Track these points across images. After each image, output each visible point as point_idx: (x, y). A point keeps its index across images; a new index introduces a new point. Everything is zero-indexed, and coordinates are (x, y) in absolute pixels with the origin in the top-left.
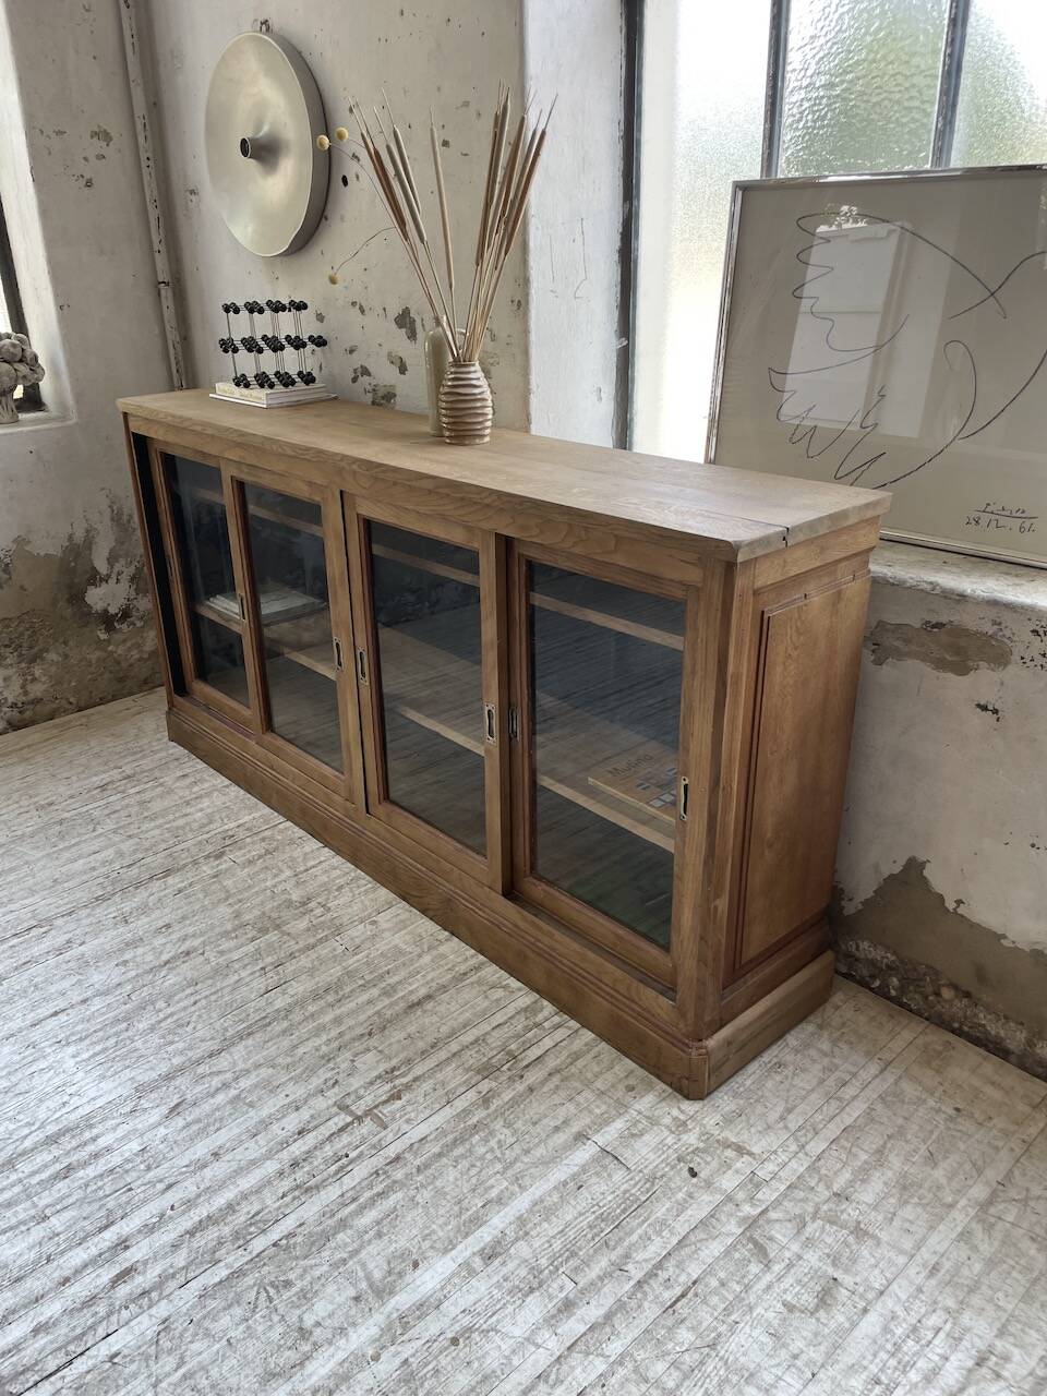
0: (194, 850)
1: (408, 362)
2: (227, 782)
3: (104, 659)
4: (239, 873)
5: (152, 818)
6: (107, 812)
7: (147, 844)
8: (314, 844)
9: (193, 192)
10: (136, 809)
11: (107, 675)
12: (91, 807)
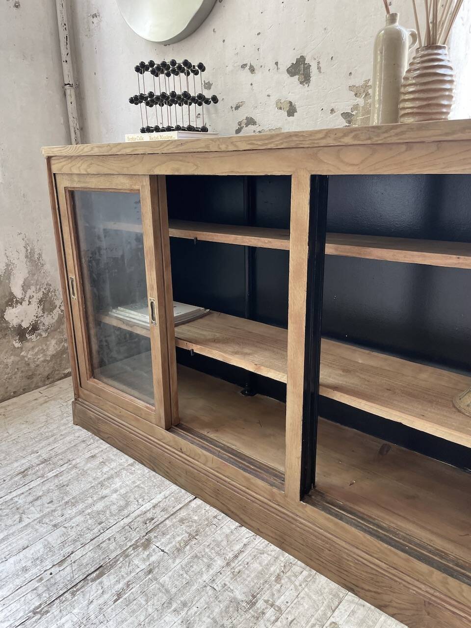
0: (120, 539)
1: (297, 105)
2: (131, 460)
3: (17, 363)
4: (172, 566)
5: (73, 503)
6: (30, 498)
7: (73, 534)
8: (229, 524)
9: (95, 16)
10: (57, 493)
11: (19, 374)
12: (14, 494)
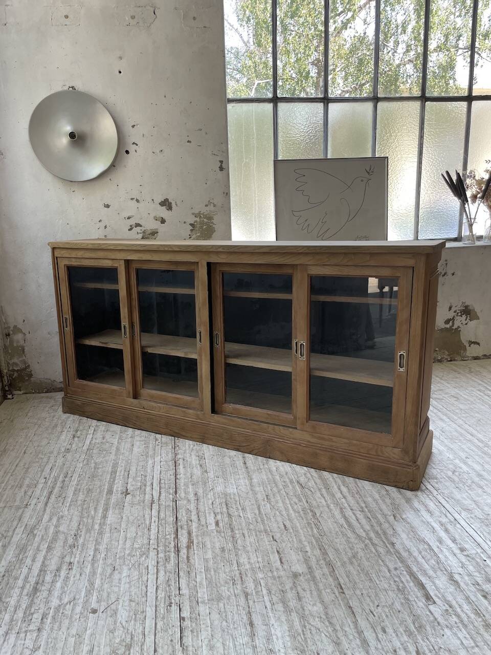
1: (166, 219)
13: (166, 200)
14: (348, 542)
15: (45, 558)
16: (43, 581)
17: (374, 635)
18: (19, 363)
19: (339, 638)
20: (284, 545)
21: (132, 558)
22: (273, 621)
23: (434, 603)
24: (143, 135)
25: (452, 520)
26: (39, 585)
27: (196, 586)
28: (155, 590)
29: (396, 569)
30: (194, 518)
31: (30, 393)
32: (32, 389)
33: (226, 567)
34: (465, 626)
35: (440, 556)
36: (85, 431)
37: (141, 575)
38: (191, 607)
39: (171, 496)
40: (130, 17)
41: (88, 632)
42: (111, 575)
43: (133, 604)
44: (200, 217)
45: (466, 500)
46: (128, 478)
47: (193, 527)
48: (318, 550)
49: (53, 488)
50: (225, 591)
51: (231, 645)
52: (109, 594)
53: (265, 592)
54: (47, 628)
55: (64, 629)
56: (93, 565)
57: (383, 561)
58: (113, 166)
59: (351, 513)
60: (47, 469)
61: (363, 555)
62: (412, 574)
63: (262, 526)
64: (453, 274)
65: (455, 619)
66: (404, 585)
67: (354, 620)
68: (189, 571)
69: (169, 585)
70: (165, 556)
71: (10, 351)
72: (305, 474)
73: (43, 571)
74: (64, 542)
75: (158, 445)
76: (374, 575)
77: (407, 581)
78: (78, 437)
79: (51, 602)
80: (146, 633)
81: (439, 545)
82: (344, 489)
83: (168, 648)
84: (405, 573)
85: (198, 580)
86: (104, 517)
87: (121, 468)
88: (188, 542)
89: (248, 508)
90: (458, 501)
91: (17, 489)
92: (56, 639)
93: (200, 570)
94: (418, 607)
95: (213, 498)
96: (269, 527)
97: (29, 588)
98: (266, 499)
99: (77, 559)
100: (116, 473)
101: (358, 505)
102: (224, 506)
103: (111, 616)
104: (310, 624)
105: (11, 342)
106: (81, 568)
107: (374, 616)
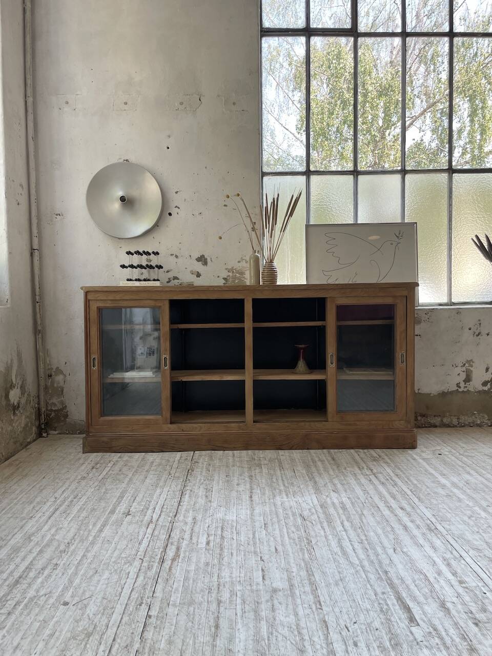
1: (201, 273)
2: (144, 454)
3: (12, 432)
6: (116, 471)
9: (58, 215)
11: (12, 440)
13: (203, 256)
14: (338, 567)
15: (34, 559)
16: (26, 577)
17: (344, 647)
18: (57, 403)
19: (305, 647)
20: (270, 565)
21: (116, 565)
22: (240, 626)
23: (418, 625)
24: (185, 200)
25: (457, 555)
26: (22, 579)
27: (171, 591)
28: (130, 591)
29: (383, 593)
30: (187, 536)
31: (64, 433)
32: (66, 430)
33: (206, 578)
34: (447, 648)
35: (436, 586)
36: (104, 465)
37: (120, 578)
38: (161, 608)
39: (170, 519)
40: (179, 103)
41: (55, 619)
42: (93, 575)
43: (105, 601)
44: (233, 272)
45: (477, 540)
46: (133, 502)
47: (184, 544)
48: (305, 573)
49: (61, 505)
50: (198, 598)
51: (191, 642)
52: (84, 591)
53: (239, 601)
54: (16, 613)
55: (32, 616)
56: (77, 567)
57: (371, 586)
58: (156, 225)
59: (348, 544)
60: (60, 492)
61: (351, 579)
62: (399, 599)
63: (253, 548)
64: (488, 335)
65: (437, 640)
66: (389, 607)
67: (326, 633)
68: (167, 579)
69: (145, 589)
70: (149, 565)
71: (50, 392)
72: (310, 510)
73: (28, 569)
74: (56, 548)
75: (170, 478)
76: (358, 597)
77: (393, 605)
78: (97, 469)
79: (29, 592)
80: (109, 625)
81: (437, 576)
82: (346, 524)
83: (127, 639)
84: (393, 597)
85: (174, 587)
86: (101, 531)
87: (129, 494)
88: (174, 556)
89: (243, 533)
90: (468, 542)
91: (26, 505)
92: (22, 622)
93: (178, 579)
94: (399, 627)
95: (210, 522)
96: (260, 549)
97: (11, 580)
98: (263, 527)
99: (63, 562)
100: (123, 497)
101: (357, 538)
102: (220, 529)
103: (80, 609)
104: (278, 632)
105: (53, 383)
106: (65, 569)
107: (349, 631)
